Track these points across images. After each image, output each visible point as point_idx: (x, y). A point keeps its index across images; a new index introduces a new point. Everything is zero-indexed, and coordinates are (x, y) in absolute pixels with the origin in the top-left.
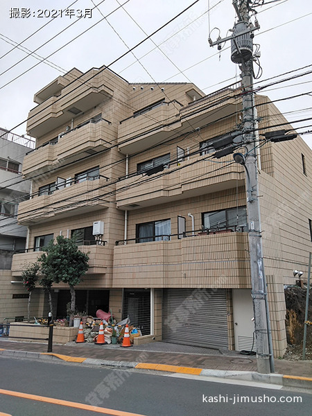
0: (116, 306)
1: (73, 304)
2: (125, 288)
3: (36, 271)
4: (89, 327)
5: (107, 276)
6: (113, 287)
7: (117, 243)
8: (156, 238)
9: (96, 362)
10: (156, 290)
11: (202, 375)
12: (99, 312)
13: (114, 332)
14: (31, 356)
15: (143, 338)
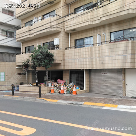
0: (66, 77)
1: (47, 77)
2: (70, 70)
3: (28, 62)
4: (55, 87)
5: (62, 64)
6: (65, 69)
7: (66, 49)
8: (85, 46)
9: (63, 102)
10: (86, 70)
11: (118, 108)
12: (58, 80)
13: (68, 88)
14: (32, 99)
15: (81, 91)
